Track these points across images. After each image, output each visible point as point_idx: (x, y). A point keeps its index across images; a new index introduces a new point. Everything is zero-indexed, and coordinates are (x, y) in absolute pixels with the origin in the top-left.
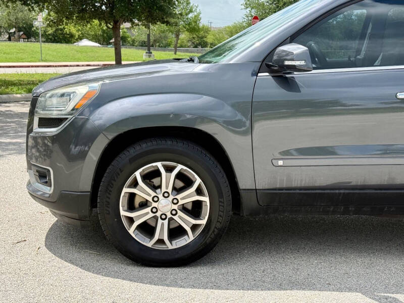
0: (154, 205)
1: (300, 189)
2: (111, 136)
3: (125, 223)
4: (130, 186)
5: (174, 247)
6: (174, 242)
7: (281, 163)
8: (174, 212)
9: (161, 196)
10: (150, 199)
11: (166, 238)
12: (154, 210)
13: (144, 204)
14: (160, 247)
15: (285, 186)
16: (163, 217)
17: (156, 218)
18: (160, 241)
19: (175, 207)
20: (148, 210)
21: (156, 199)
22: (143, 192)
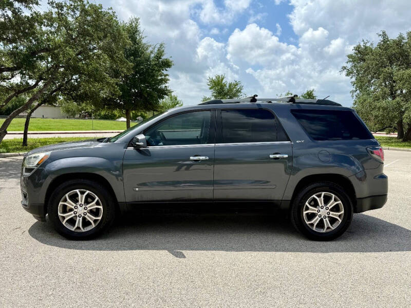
0: (75, 210)
1: (147, 201)
2: (54, 177)
3: (61, 219)
4: (63, 201)
5: (85, 230)
6: (85, 228)
7: (137, 189)
8: (85, 214)
9: (78, 206)
10: (73, 207)
11: (81, 226)
12: (75, 213)
13: (71, 210)
14: (78, 231)
15: (140, 200)
16: (80, 216)
17: (76, 216)
18: (78, 228)
19: (86, 211)
20: (72, 212)
21: (76, 207)
22: (70, 204)
